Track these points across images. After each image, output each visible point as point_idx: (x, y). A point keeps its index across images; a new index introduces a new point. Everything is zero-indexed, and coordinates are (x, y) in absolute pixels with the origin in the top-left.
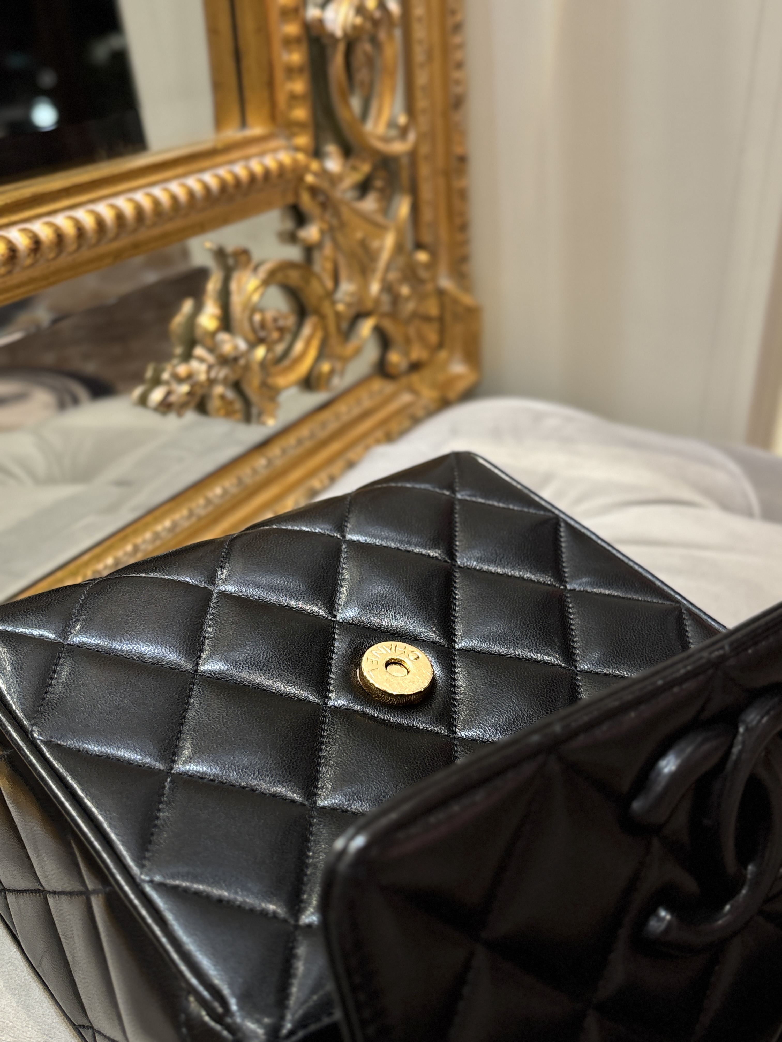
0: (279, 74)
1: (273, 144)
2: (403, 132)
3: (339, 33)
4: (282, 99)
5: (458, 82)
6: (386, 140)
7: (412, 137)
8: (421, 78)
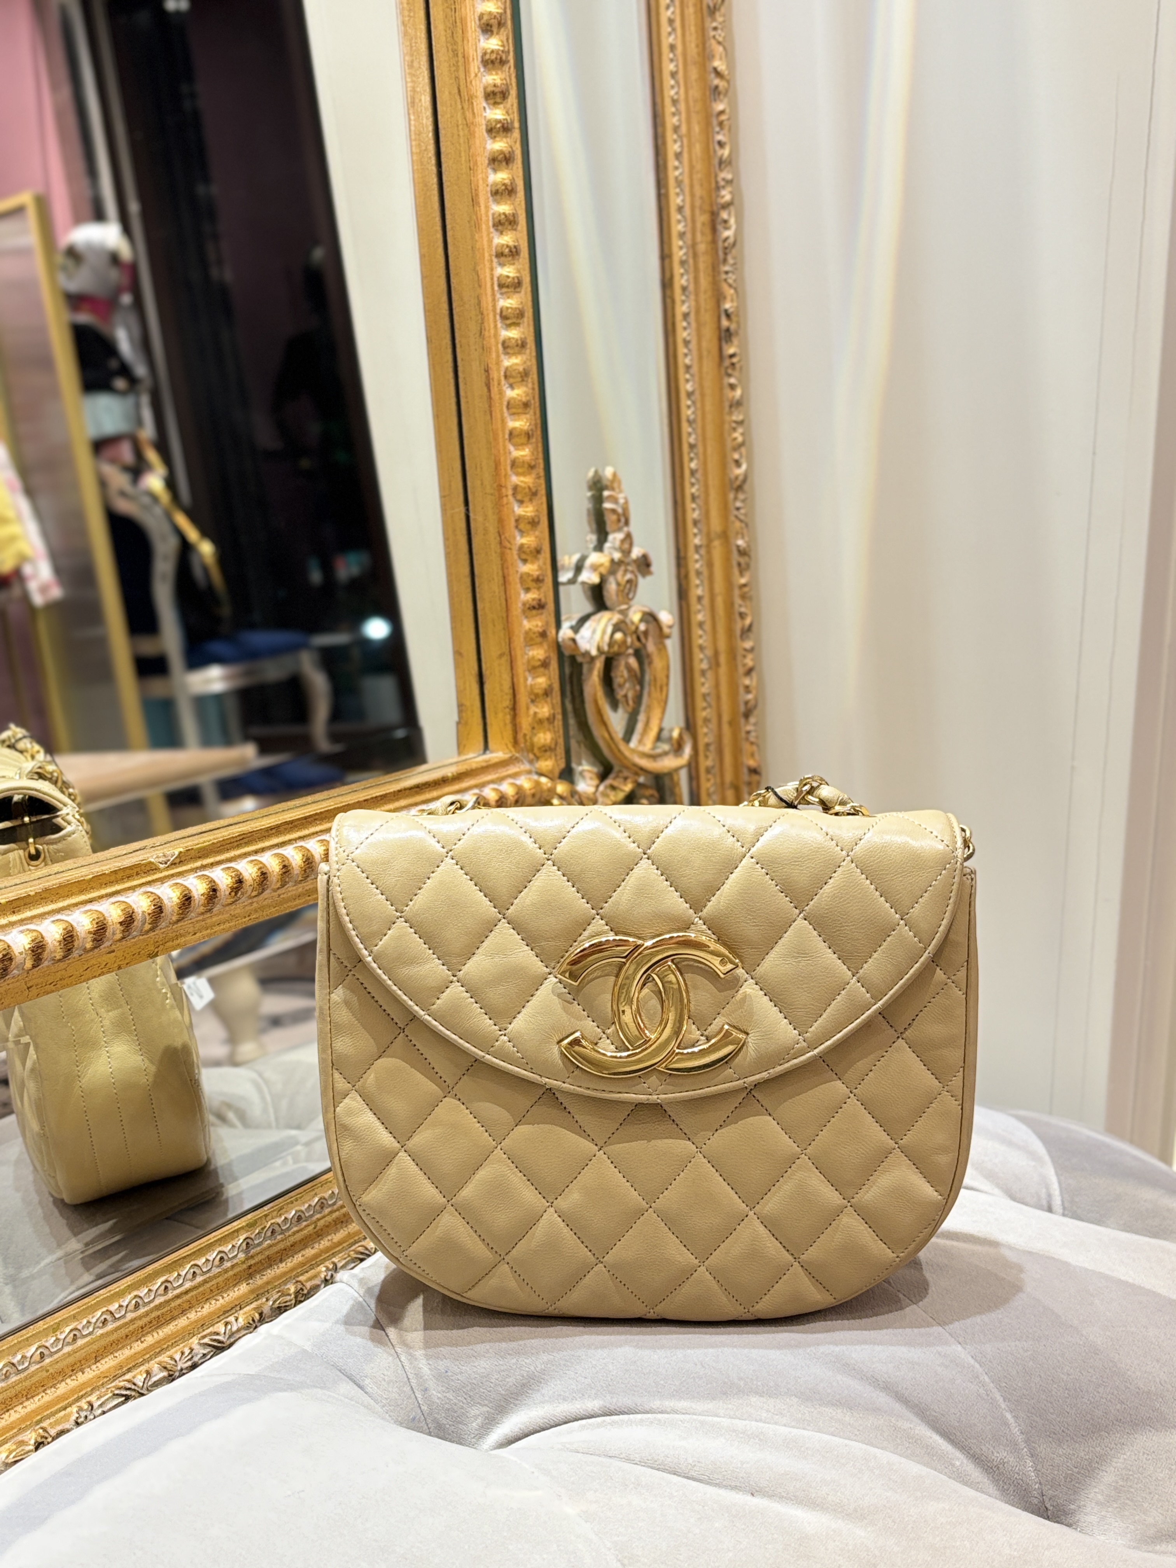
0: (523, 698)
1: (512, 770)
2: (678, 748)
3: (594, 652)
4: (525, 723)
5: (747, 689)
6: (653, 757)
7: (688, 750)
8: (703, 686)
